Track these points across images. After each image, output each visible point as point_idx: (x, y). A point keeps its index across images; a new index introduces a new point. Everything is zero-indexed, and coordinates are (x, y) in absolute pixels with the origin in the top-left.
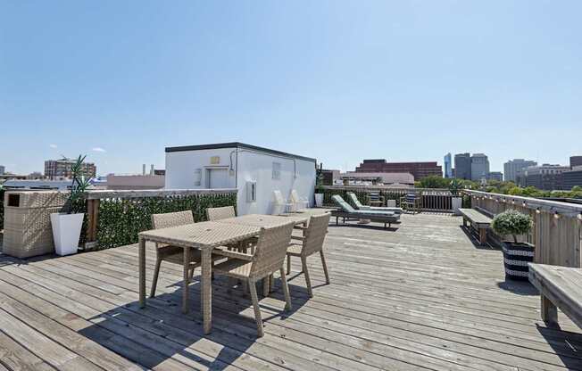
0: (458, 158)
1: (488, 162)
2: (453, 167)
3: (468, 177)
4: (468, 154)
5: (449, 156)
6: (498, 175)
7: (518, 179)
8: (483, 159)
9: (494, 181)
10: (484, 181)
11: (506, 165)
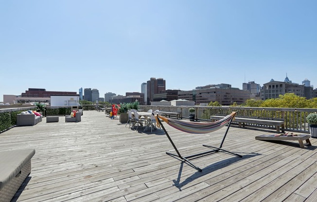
0: (86, 90)
1: (98, 93)
2: (83, 95)
3: (90, 99)
4: (90, 89)
5: (82, 89)
6: (102, 99)
7: (110, 101)
8: (97, 92)
9: (101, 102)
10: (97, 102)
11: (105, 94)
